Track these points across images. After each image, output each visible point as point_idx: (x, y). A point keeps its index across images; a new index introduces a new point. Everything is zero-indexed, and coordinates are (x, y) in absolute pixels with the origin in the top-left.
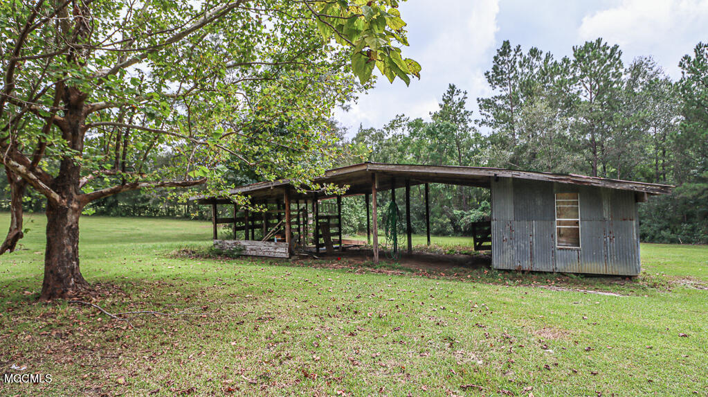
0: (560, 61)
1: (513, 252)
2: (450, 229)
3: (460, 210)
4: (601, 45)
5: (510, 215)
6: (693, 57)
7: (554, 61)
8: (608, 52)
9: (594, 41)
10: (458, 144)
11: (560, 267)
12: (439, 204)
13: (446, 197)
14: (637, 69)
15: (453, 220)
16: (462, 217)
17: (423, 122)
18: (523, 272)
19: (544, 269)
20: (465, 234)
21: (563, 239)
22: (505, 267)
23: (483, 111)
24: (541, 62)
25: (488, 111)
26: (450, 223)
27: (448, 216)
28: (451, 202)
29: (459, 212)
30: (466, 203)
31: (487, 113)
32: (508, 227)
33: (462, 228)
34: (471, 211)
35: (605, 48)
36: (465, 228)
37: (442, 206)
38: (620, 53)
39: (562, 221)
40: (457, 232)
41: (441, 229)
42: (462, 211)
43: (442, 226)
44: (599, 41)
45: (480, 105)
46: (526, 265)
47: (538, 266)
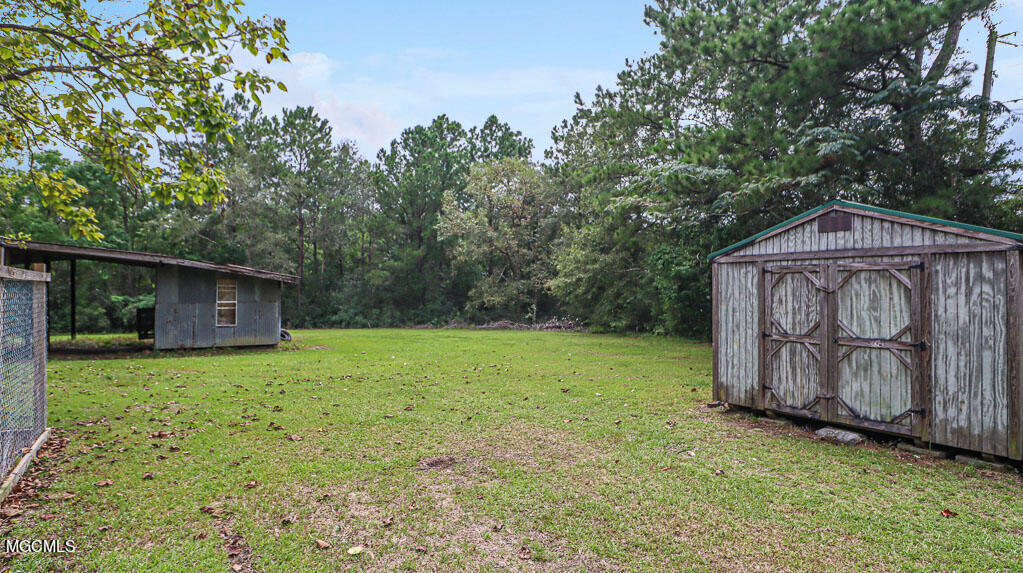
0: (269, 118)
1: (176, 332)
2: (104, 322)
3: (123, 295)
4: (313, 115)
5: (175, 298)
6: (389, 152)
7: (263, 116)
8: (319, 124)
9: (306, 108)
10: (124, 199)
11: (219, 342)
12: (86, 286)
13: (99, 275)
14: (345, 149)
15: (111, 310)
16: (126, 305)
17: (61, 158)
18: (185, 349)
19: (205, 345)
20: (129, 329)
21: (223, 319)
22: (169, 346)
23: (166, 160)
24: (247, 114)
25: (173, 161)
26: (105, 314)
27: (102, 304)
28: (108, 283)
29: (121, 298)
30: (134, 286)
31: (172, 164)
32: (172, 310)
33: (125, 320)
34: (141, 297)
35: (316, 118)
36: (129, 320)
37: (91, 289)
38: (330, 129)
39: (222, 304)
40: (116, 325)
41: (88, 324)
42: (126, 297)
43: (90, 319)
44: (310, 110)
45: (161, 150)
46: (188, 343)
47: (199, 344)
